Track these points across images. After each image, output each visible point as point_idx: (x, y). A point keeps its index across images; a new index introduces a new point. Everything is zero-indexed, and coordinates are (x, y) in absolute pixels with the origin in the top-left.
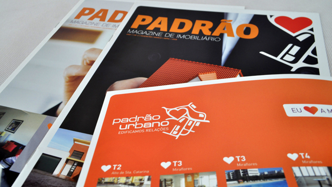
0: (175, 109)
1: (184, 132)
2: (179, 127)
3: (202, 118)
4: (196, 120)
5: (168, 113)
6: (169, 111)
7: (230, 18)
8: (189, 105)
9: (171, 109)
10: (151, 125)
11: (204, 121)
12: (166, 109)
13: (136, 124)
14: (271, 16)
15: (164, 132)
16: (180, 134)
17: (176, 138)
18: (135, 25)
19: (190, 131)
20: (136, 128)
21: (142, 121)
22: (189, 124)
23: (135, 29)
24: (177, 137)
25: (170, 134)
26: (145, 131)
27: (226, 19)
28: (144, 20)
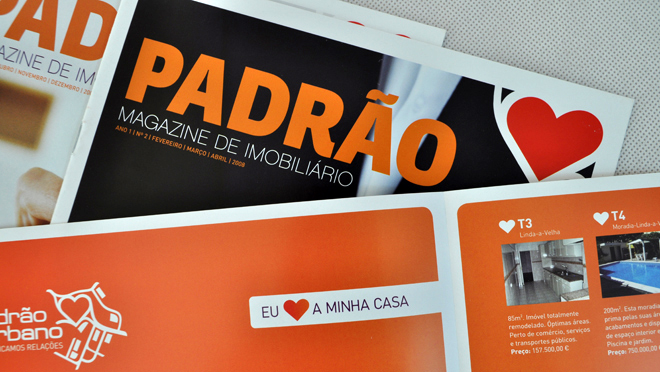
0: (69, 296)
1: (89, 355)
2: (79, 342)
3: (114, 326)
4: (106, 329)
5: (58, 305)
6: (61, 301)
7: (395, 84)
8: (92, 289)
9: (64, 297)
10: (34, 334)
11: (118, 332)
12: (55, 295)
13: (10, 331)
14: (506, 92)
15: (56, 353)
16: (82, 359)
17: (77, 368)
19: (97, 353)
20: (10, 339)
21: (16, 324)
22: (95, 339)
24: (78, 364)
25: (66, 358)
26: (26, 347)
27: (382, 89)
28: (159, 65)
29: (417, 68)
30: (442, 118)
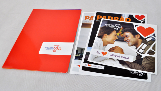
18: (98, 19)
23: (98, 20)
27: (122, 16)
28: (99, 17)
29: (125, 15)
30: (129, 17)
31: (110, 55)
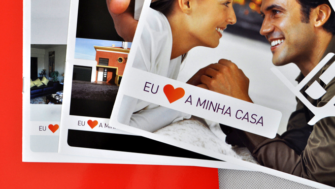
31: (195, 101)
